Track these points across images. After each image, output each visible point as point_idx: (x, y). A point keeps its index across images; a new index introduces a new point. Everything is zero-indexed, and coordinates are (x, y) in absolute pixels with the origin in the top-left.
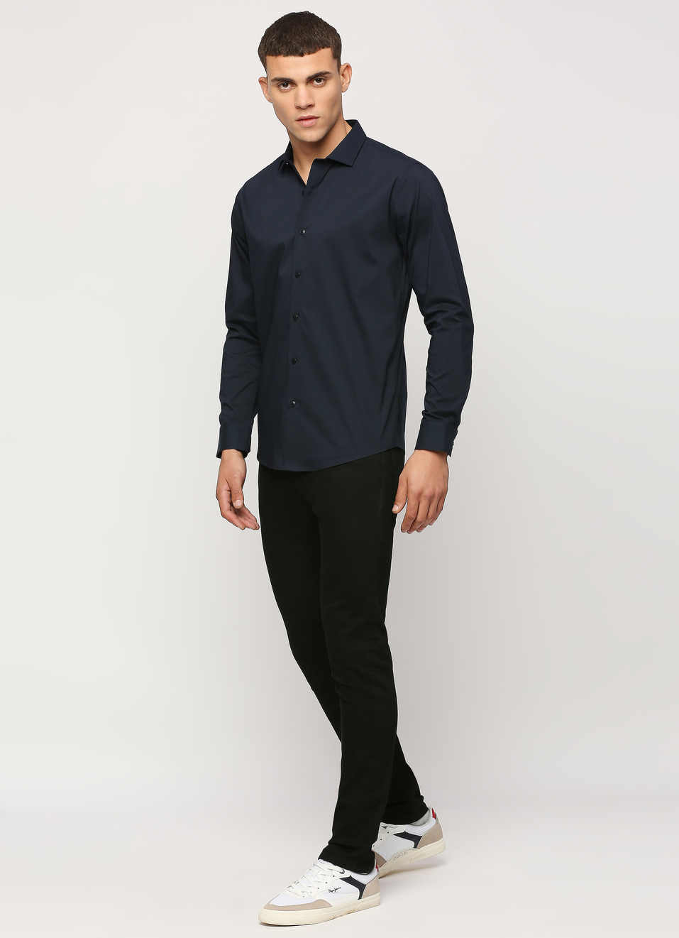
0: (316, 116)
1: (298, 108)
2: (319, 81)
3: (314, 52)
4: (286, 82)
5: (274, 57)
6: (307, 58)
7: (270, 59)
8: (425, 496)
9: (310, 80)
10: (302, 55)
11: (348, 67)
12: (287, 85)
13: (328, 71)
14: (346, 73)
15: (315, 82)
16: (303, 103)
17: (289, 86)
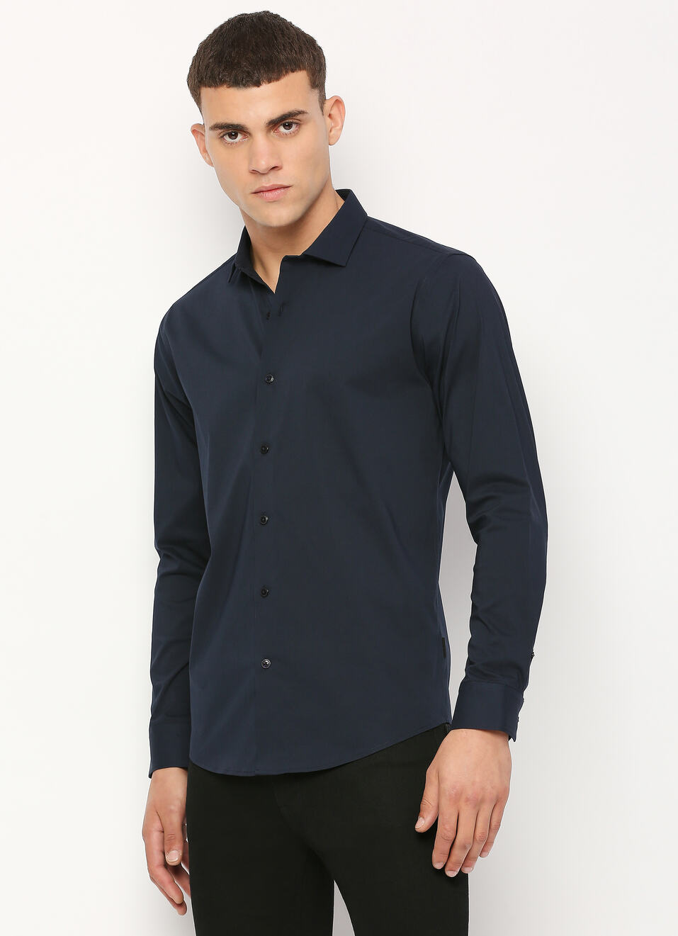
0: (286, 184)
1: (254, 172)
2: (288, 126)
3: (278, 79)
4: (233, 131)
5: (213, 89)
6: (266, 88)
7: (206, 92)
8: (467, 800)
9: (274, 124)
10: (258, 84)
11: (338, 102)
12: (236, 136)
13: (301, 109)
14: (334, 112)
15: (282, 129)
16: (263, 164)
17: (240, 137)
